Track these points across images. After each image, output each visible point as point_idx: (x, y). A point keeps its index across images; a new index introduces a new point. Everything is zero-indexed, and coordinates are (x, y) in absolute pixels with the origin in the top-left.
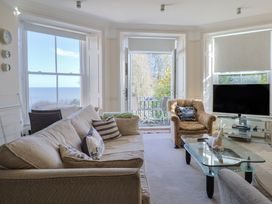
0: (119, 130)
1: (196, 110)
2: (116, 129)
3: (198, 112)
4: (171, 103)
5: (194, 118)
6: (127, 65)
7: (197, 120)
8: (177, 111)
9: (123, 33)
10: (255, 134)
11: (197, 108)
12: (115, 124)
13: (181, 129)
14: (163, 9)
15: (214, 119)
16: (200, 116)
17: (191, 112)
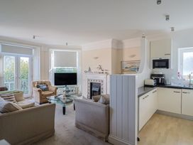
1: (47, 86)
2: (14, 99)
5: (47, 89)
8: (38, 86)
10: (73, 93)
12: (14, 96)
13: (42, 95)
15: (57, 88)
16: (50, 88)
17: (45, 87)
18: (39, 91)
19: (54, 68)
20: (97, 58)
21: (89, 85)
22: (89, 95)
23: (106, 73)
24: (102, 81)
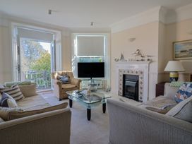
0: (23, 93)
1: (69, 77)
2: (20, 93)
4: (53, 74)
6: (19, 48)
7: (70, 83)
8: (58, 78)
9: (13, 24)
10: (99, 87)
12: (19, 90)
13: (63, 89)
14: (50, 13)
15: (80, 81)
16: (72, 80)
17: (66, 79)
18: (58, 83)
19: (77, 57)
20: (133, 39)
21: (122, 78)
22: (121, 91)
23: (149, 60)
24: (142, 73)
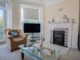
1: (18, 33)
3: (19, 33)
5: (18, 36)
7: (19, 37)
8: (10, 34)
11: (19, 32)
13: (14, 42)
16: (21, 35)
17: (16, 34)
18: (10, 38)
22: (52, 41)
23: (73, 21)
24: (67, 29)
